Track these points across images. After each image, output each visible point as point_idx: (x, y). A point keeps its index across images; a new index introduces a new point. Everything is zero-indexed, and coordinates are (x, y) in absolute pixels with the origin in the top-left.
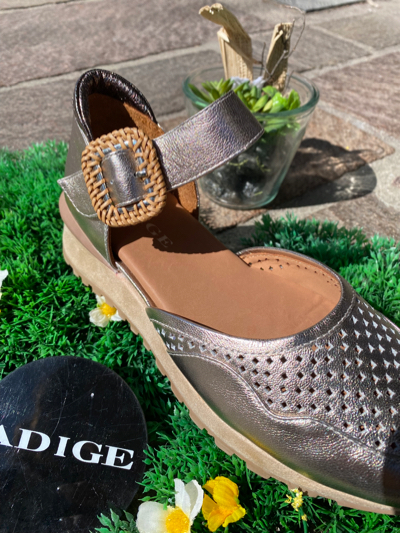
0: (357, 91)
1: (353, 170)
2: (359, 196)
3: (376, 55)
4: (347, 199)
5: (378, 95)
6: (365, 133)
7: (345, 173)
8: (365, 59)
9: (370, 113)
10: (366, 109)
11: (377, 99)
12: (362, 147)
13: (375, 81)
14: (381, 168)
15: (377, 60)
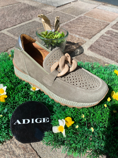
0: (74, 28)
1: (78, 48)
2: (81, 54)
3: (77, 17)
4: (78, 55)
5: (79, 28)
6: (79, 38)
7: (76, 49)
8: (74, 19)
9: (78, 33)
10: (77, 32)
11: (79, 29)
12: (79, 42)
13: (78, 24)
14: (84, 46)
15: (77, 19)
